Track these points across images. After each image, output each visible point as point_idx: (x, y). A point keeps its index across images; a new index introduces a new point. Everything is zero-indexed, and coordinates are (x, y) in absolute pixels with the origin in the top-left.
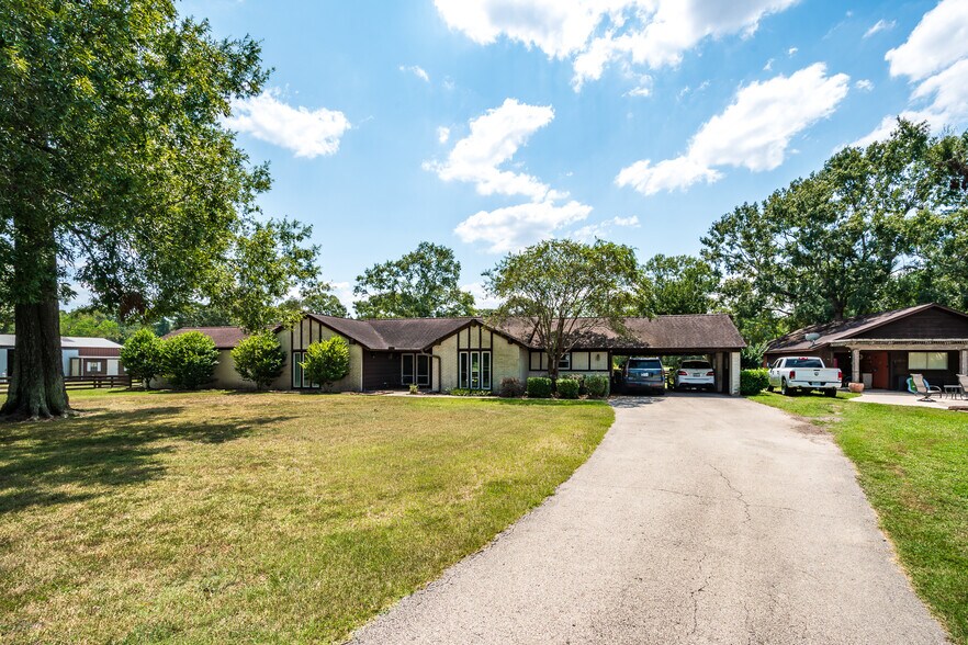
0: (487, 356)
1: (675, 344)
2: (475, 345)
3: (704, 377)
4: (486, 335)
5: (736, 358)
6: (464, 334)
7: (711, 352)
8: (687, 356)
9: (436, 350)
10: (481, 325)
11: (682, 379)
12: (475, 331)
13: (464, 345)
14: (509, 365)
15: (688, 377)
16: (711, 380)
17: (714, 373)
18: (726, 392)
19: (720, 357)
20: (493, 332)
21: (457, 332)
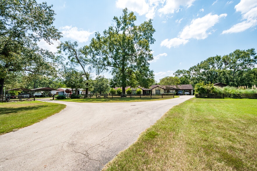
0: (160, 90)
1: (184, 89)
2: (158, 89)
3: (188, 93)
4: (159, 88)
5: (192, 90)
6: (156, 88)
7: (189, 90)
8: (185, 90)
9: (152, 90)
10: (159, 87)
11: (185, 93)
12: (158, 87)
13: (156, 89)
14: (162, 92)
15: (186, 93)
16: (189, 93)
17: (190, 92)
18: (191, 95)
19: (190, 90)
20: (160, 88)
21: (155, 88)
